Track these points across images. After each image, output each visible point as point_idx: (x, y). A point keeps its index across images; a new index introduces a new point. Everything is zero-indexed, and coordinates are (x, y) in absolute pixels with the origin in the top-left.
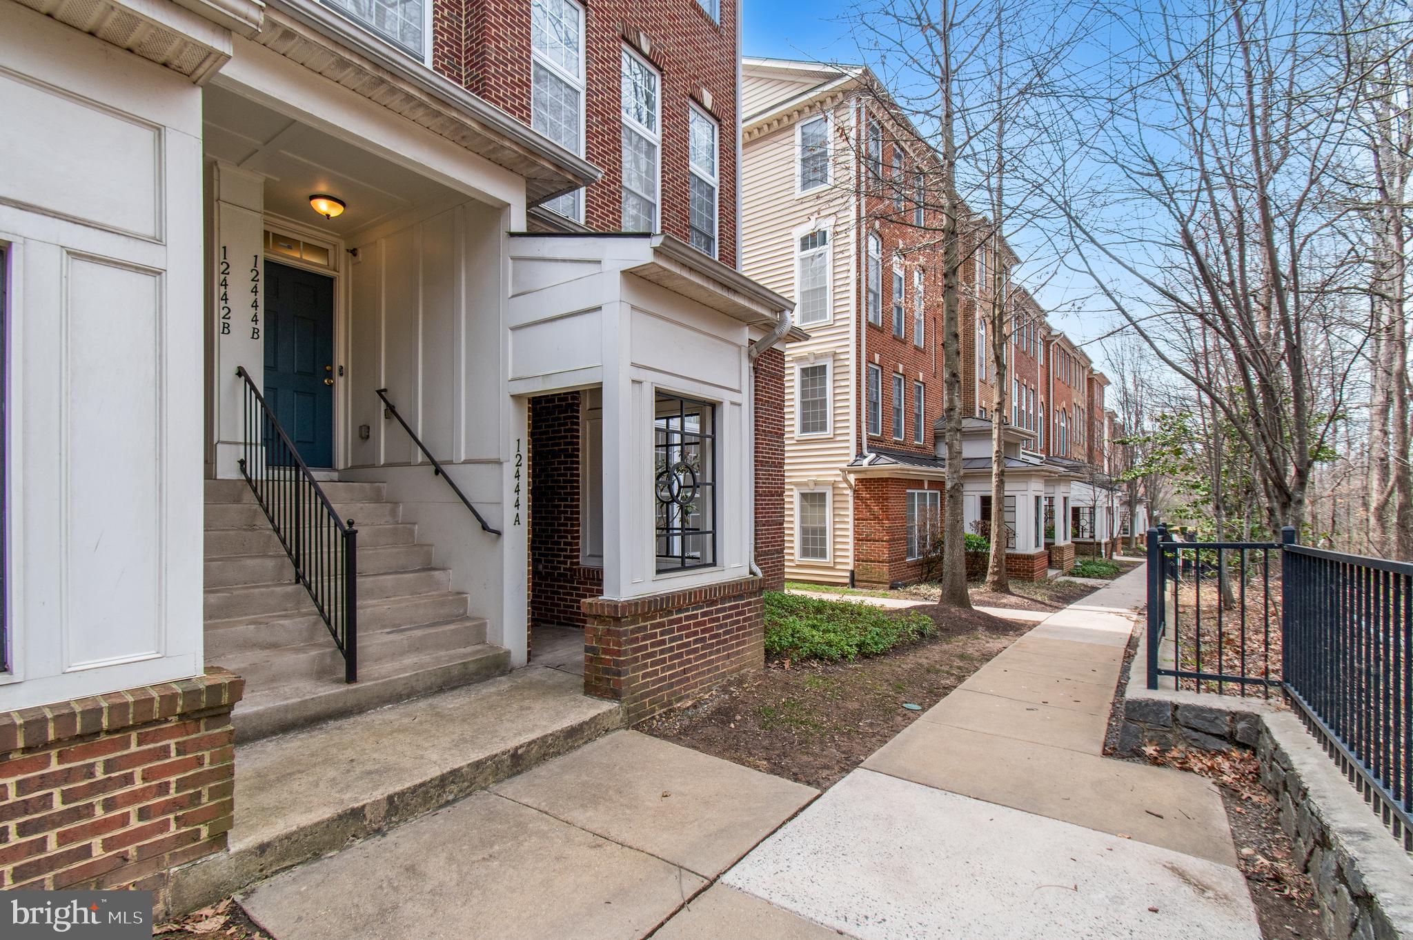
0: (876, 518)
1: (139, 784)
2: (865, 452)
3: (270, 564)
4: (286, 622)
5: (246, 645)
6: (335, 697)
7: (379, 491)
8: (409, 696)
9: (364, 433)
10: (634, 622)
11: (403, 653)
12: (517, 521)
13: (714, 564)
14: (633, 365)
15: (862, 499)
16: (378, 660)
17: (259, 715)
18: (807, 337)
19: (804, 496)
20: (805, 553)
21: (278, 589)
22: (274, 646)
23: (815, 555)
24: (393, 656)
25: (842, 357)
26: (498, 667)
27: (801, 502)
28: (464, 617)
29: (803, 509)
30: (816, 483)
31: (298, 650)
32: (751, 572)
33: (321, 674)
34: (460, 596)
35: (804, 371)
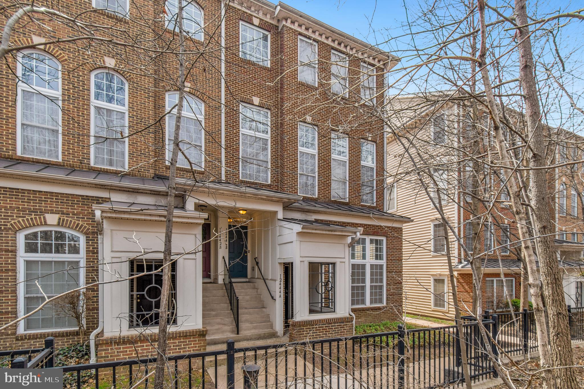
0: (467, 291)
1: (193, 345)
2: (463, 261)
3: (226, 305)
4: (227, 319)
5: (219, 324)
6: (234, 337)
7: (255, 285)
8: (250, 340)
9: (253, 269)
10: (299, 327)
11: (251, 329)
12: (280, 296)
13: (334, 312)
14: (301, 257)
15: (460, 283)
16: (245, 330)
17: (219, 339)
18: (412, 221)
19: (435, 280)
20: (436, 305)
21: (226, 311)
22: (224, 324)
23: (440, 306)
24: (249, 330)
25: (451, 219)
26: (274, 335)
27: (434, 283)
28: (269, 321)
29: (435, 286)
30: (440, 275)
31: (229, 326)
32: (350, 315)
33: (232, 332)
34: (268, 316)
35: (435, 226)
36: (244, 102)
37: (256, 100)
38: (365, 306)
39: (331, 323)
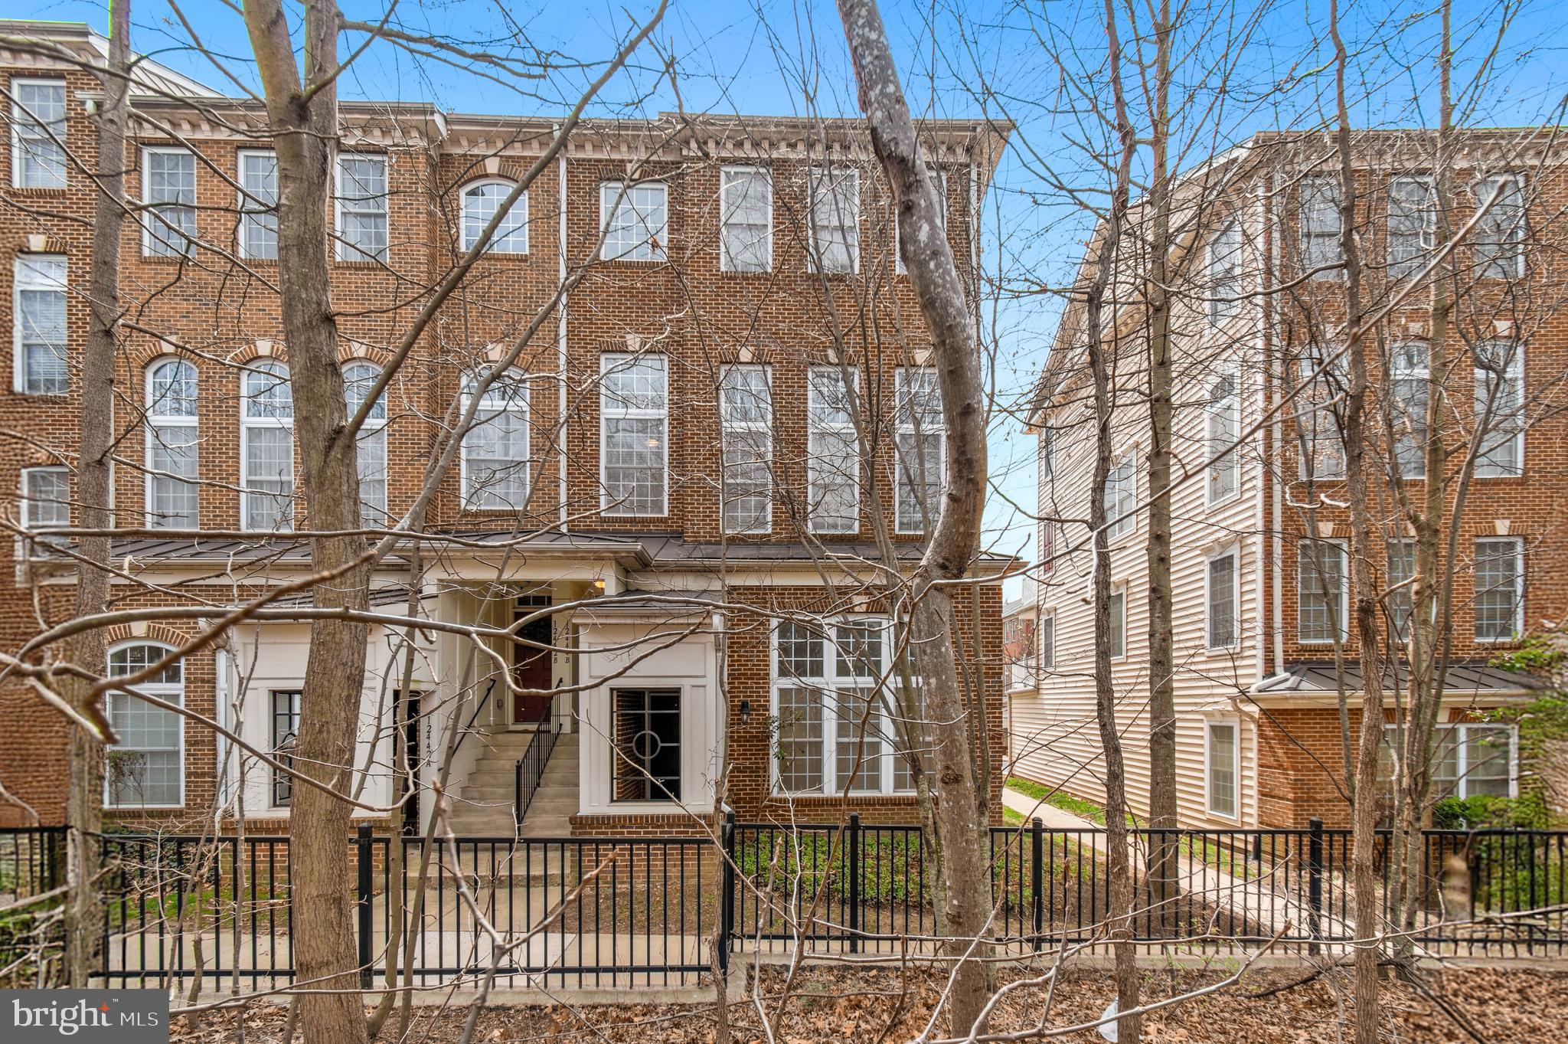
2: (1279, 671)
14: (591, 677)
15: (1266, 738)
19: (1213, 729)
23: (1225, 808)
27: (1211, 736)
29: (1212, 746)
30: (1223, 714)
35: (1213, 565)
36: (609, 351)
37: (633, 341)
38: (820, 795)
39: (662, 826)
